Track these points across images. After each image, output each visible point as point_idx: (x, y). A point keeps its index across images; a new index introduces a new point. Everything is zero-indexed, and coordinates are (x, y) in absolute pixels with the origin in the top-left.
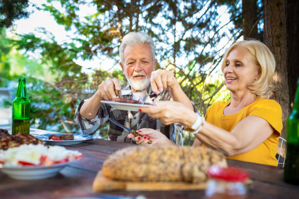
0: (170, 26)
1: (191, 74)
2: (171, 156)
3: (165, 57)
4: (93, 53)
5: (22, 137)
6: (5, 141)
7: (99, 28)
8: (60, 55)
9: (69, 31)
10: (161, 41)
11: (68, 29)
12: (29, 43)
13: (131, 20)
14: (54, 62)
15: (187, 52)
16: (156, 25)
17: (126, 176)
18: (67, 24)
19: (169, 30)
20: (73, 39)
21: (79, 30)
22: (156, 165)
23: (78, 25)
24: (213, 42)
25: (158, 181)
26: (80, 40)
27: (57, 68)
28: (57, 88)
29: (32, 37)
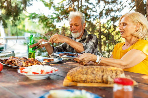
0: (97, 3)
1: (109, 27)
2: (98, 71)
3: (95, 19)
4: (61, 19)
5: (33, 61)
6: (26, 63)
7: (63, 8)
8: (47, 21)
9: (50, 10)
10: (93, 11)
11: (50, 9)
12: (33, 17)
13: (78, 3)
14: (44, 24)
15: (106, 15)
16: (91, 4)
17: (77, 80)
18: (49, 7)
19: (97, 6)
20: (52, 13)
21: (55, 9)
22: (90, 75)
23: (54, 7)
24: (120, 10)
25: (92, 82)
26: (55, 14)
27: (46, 27)
28: (46, 36)
29: (35, 14)
